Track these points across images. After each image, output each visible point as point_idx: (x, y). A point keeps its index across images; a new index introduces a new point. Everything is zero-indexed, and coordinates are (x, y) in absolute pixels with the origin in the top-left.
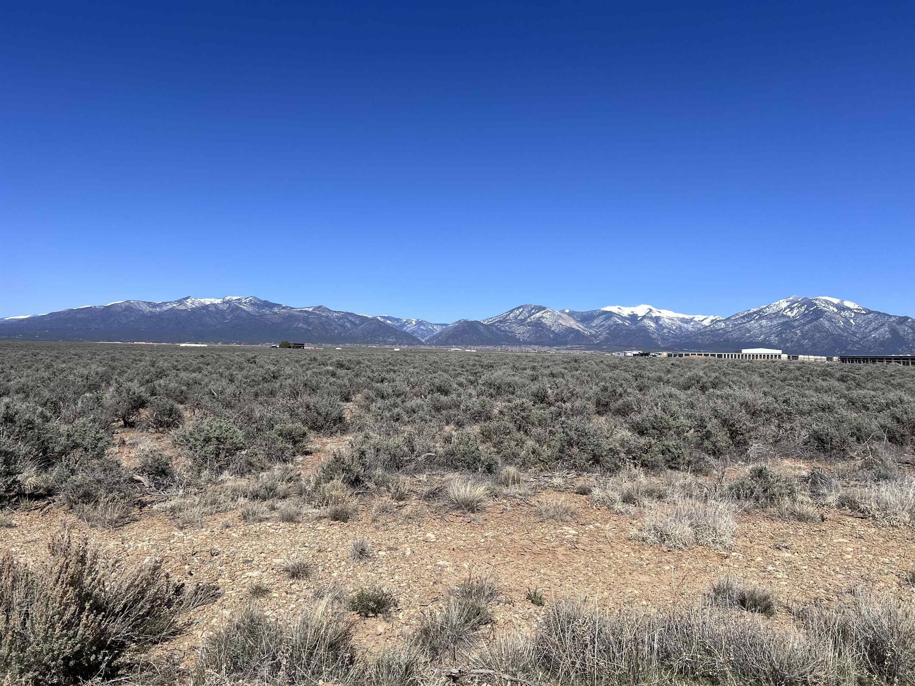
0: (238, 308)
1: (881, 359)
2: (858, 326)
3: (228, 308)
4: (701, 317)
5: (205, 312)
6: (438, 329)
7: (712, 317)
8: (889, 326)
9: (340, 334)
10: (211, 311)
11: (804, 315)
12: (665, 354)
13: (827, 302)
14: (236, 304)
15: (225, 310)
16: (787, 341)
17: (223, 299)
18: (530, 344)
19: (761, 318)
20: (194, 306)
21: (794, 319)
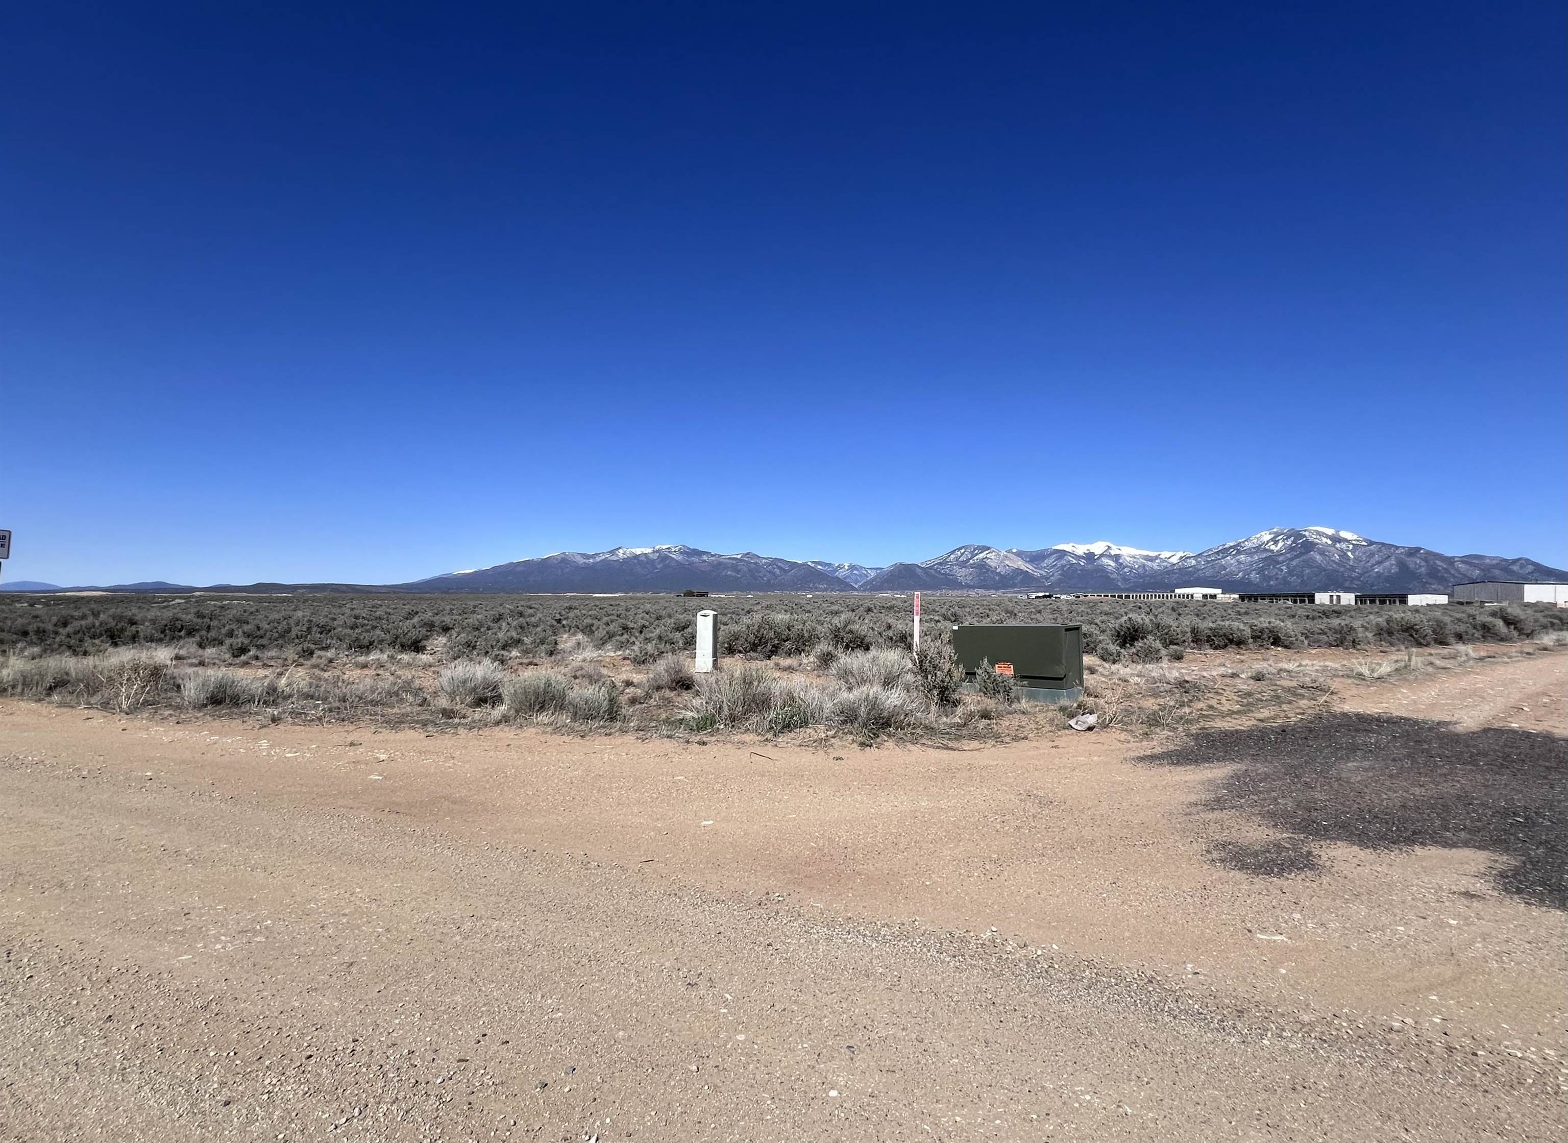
0: (668, 557)
2: (1357, 559)
3: (659, 557)
4: (1168, 554)
5: (636, 561)
6: (873, 574)
7: (1181, 554)
8: (1397, 558)
9: (769, 580)
10: (642, 561)
11: (1291, 549)
13: (1318, 533)
14: (665, 552)
15: (655, 559)
16: (1270, 578)
17: (654, 548)
18: (973, 587)
19: (1239, 552)
21: (1279, 553)
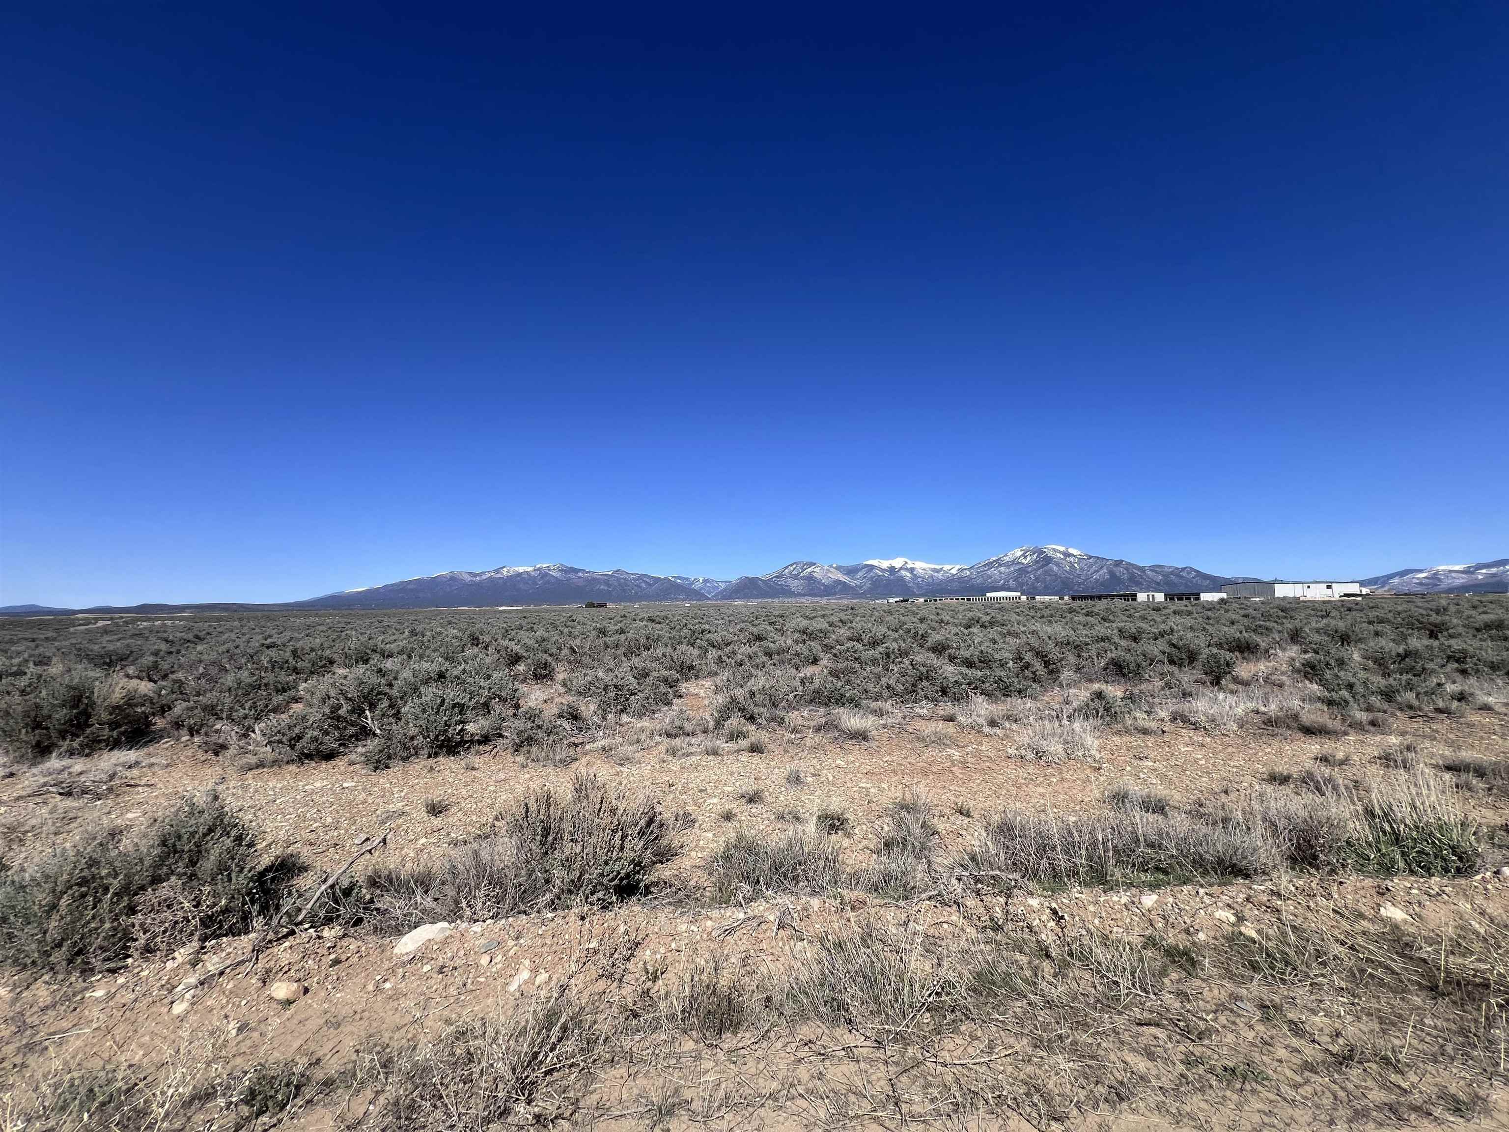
0: (546, 575)
1: (1106, 597)
2: (1081, 569)
3: (539, 575)
4: (949, 567)
5: (519, 579)
6: (723, 586)
7: (958, 567)
8: (1107, 568)
9: (636, 593)
10: (524, 578)
11: (1037, 562)
12: (922, 600)
13: (1054, 550)
14: (545, 571)
15: (536, 577)
16: (1023, 584)
17: (535, 567)
18: (804, 595)
19: (1000, 565)
20: (509, 574)
21: (1028, 565)
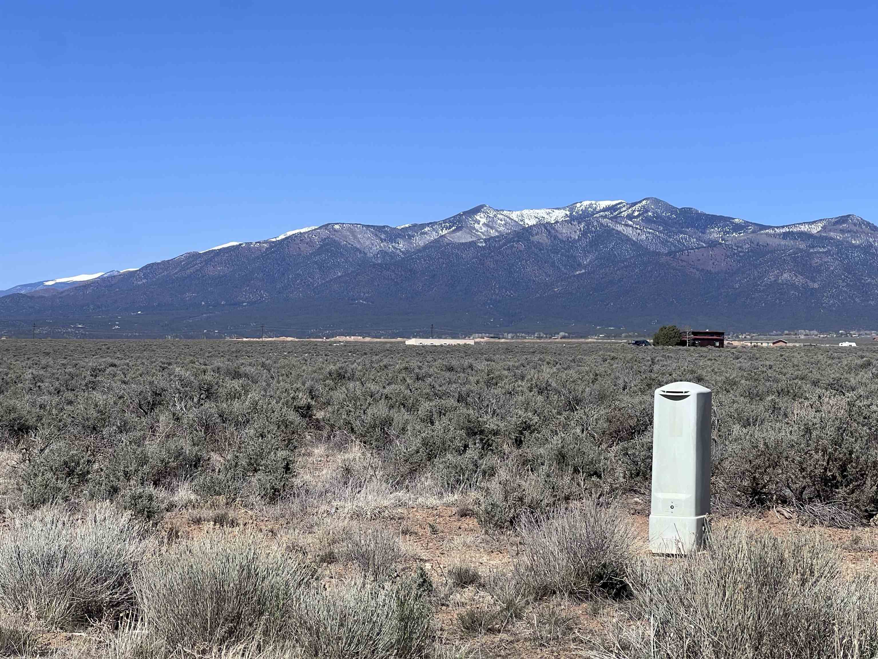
3: (584, 234)
5: (522, 247)
10: (539, 246)
14: (605, 221)
15: (575, 241)
17: (571, 210)
20: (493, 233)
